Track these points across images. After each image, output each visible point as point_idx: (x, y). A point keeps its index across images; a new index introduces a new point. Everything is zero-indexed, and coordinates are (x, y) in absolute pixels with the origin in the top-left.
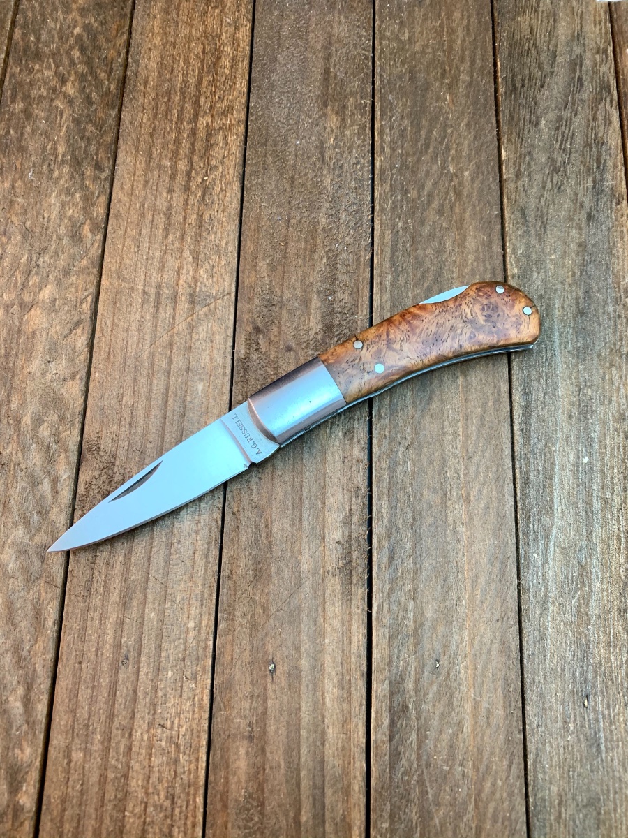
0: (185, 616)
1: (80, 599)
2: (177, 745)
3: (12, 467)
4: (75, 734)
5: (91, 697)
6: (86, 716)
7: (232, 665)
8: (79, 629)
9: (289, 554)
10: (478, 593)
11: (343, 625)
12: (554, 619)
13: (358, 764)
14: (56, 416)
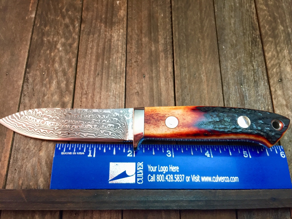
0: (116, 63)
1: (83, 58)
2: (115, 97)
3: (60, 23)
4: (83, 94)
5: (88, 84)
6: (86, 89)
7: (132, 76)
8: (83, 66)
9: (148, 46)
10: (207, 57)
11: (165, 65)
12: (230, 64)
13: (172, 101)
14: (73, 9)
